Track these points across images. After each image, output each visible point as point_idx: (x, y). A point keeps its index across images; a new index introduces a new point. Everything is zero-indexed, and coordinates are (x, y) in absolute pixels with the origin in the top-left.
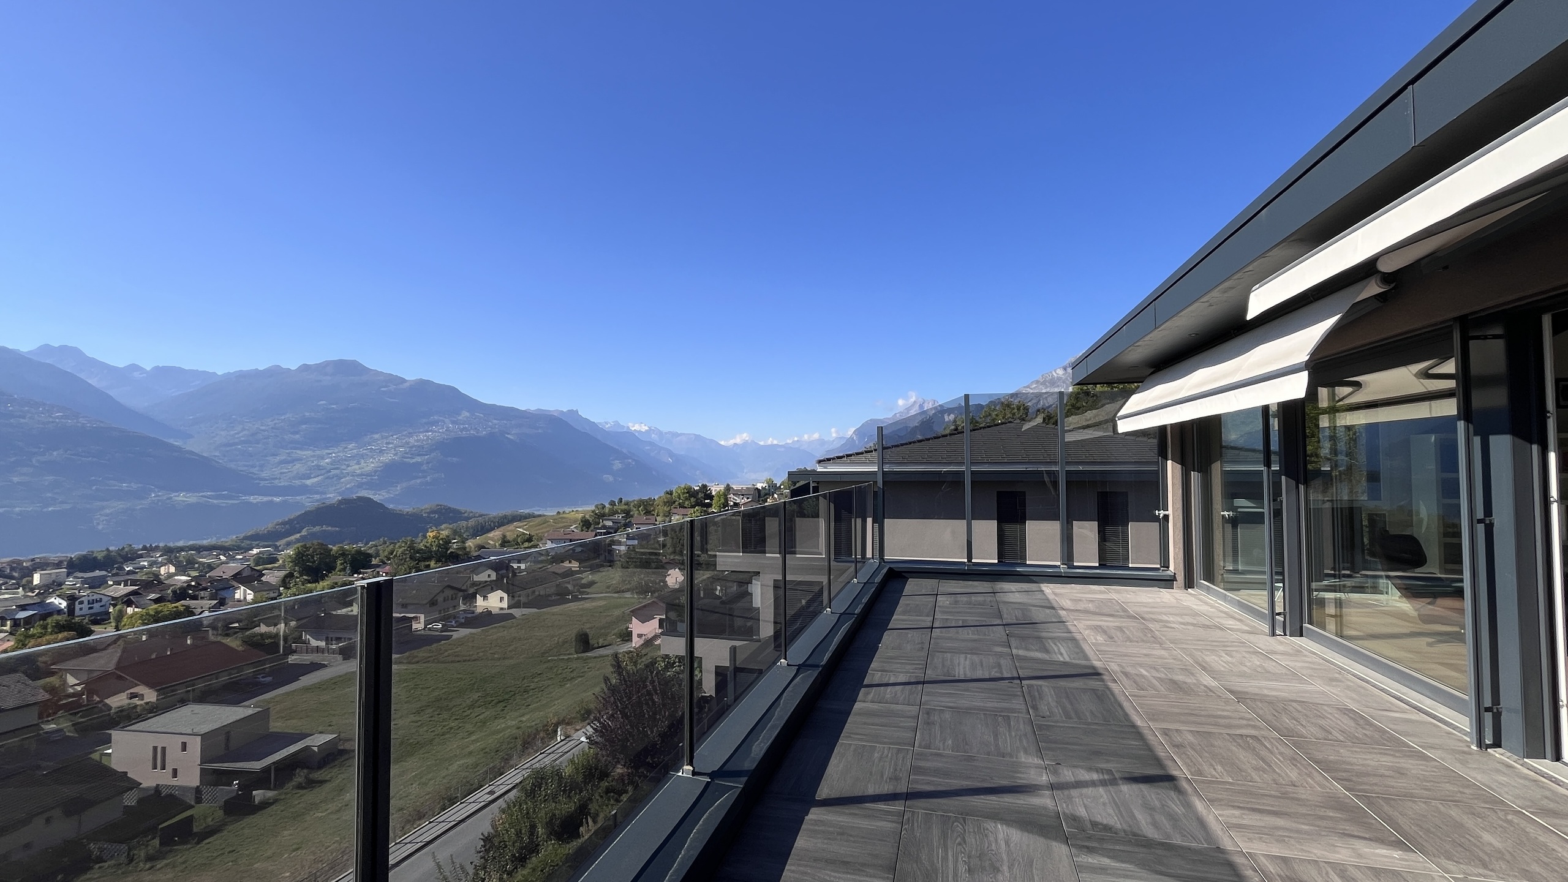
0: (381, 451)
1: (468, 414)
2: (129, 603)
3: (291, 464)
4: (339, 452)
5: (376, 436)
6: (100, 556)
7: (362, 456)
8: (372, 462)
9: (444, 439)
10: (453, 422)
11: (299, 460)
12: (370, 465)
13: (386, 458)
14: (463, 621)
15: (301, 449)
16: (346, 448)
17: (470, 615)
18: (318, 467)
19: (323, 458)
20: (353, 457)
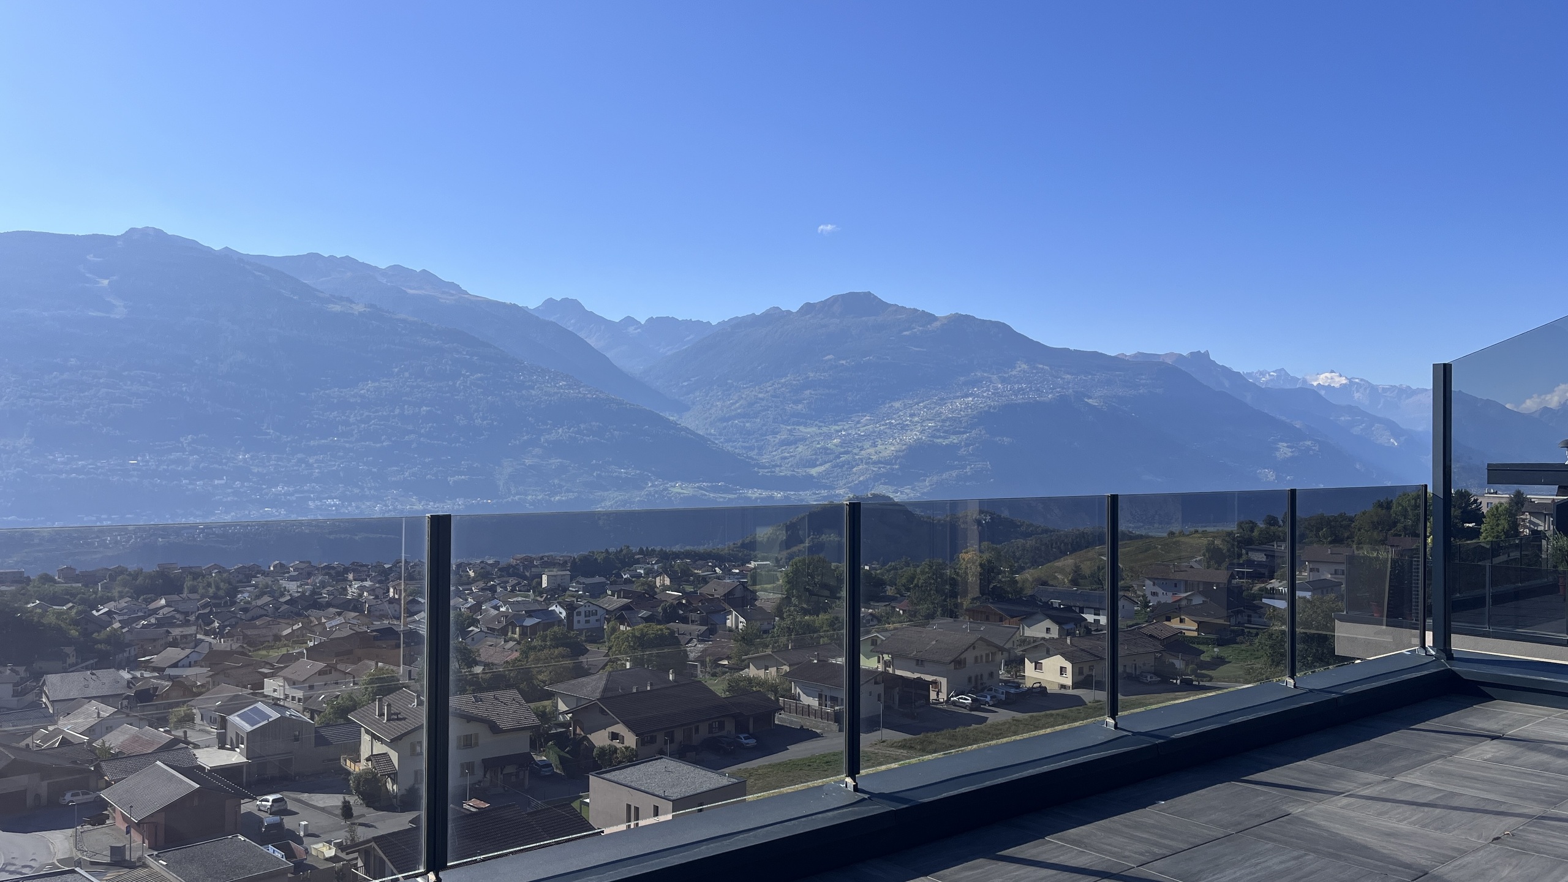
0: (904, 428)
1: (1025, 366)
2: (622, 620)
3: (793, 446)
4: (851, 428)
5: (897, 405)
6: (600, 558)
7: (880, 435)
8: (892, 444)
9: (990, 407)
10: (1004, 381)
11: (804, 439)
12: (889, 449)
13: (911, 436)
14: (1003, 697)
15: (806, 425)
16: (858, 422)
17: (1012, 691)
18: (826, 451)
19: (829, 436)
20: (867, 436)
